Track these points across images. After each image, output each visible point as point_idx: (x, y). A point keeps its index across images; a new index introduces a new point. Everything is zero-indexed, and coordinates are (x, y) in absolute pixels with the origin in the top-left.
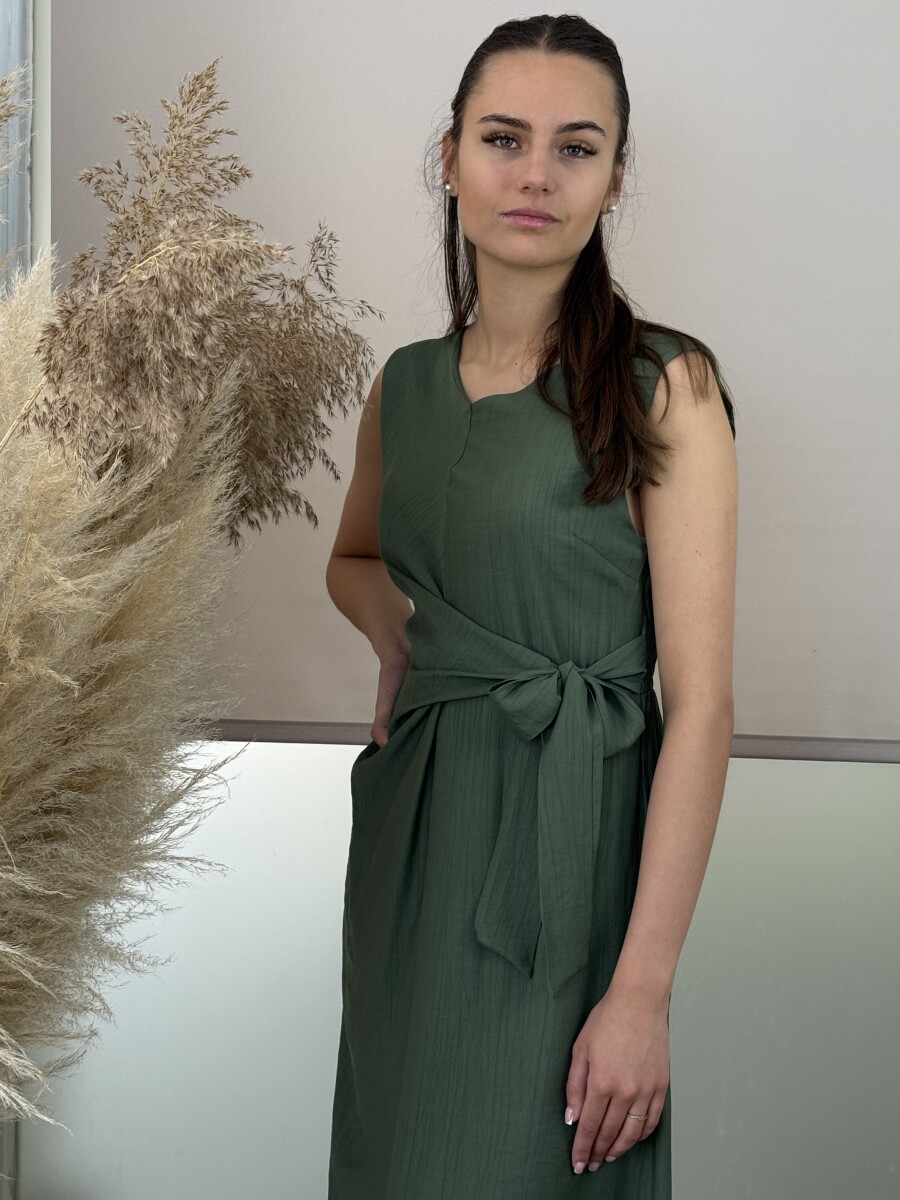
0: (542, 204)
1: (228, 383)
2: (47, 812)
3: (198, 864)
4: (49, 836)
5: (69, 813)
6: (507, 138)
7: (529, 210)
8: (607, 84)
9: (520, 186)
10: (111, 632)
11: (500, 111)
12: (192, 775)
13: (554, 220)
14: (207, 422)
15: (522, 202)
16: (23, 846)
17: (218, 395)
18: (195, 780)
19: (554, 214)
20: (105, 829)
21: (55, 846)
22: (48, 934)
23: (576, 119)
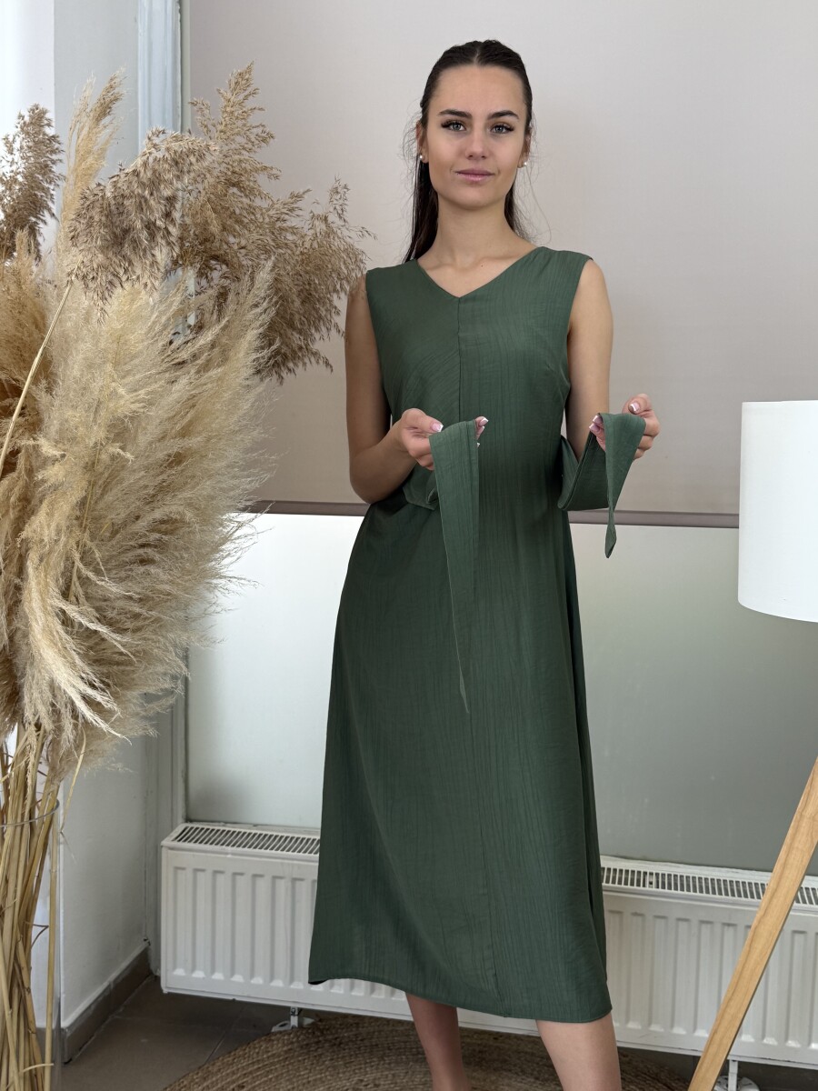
0: (481, 166)
1: (264, 276)
2: (143, 546)
3: (242, 581)
4: (144, 561)
5: (156, 547)
6: (457, 124)
7: (473, 170)
8: (518, 84)
9: (467, 154)
10: (185, 433)
11: (452, 107)
12: (236, 524)
13: (489, 174)
14: (251, 300)
15: (467, 165)
16: (128, 567)
17: (257, 284)
18: (239, 527)
19: (490, 171)
20: (182, 558)
21: (147, 567)
22: (147, 622)
23: (499, 109)
